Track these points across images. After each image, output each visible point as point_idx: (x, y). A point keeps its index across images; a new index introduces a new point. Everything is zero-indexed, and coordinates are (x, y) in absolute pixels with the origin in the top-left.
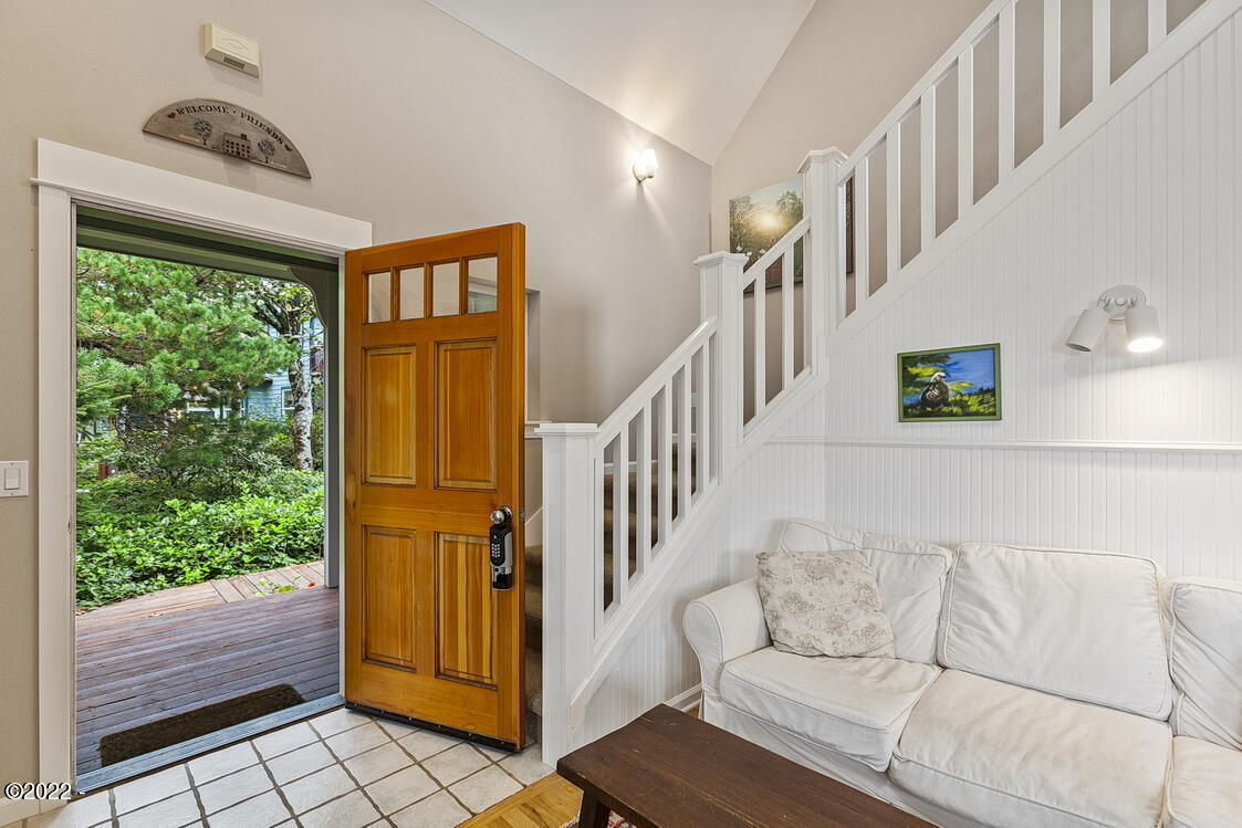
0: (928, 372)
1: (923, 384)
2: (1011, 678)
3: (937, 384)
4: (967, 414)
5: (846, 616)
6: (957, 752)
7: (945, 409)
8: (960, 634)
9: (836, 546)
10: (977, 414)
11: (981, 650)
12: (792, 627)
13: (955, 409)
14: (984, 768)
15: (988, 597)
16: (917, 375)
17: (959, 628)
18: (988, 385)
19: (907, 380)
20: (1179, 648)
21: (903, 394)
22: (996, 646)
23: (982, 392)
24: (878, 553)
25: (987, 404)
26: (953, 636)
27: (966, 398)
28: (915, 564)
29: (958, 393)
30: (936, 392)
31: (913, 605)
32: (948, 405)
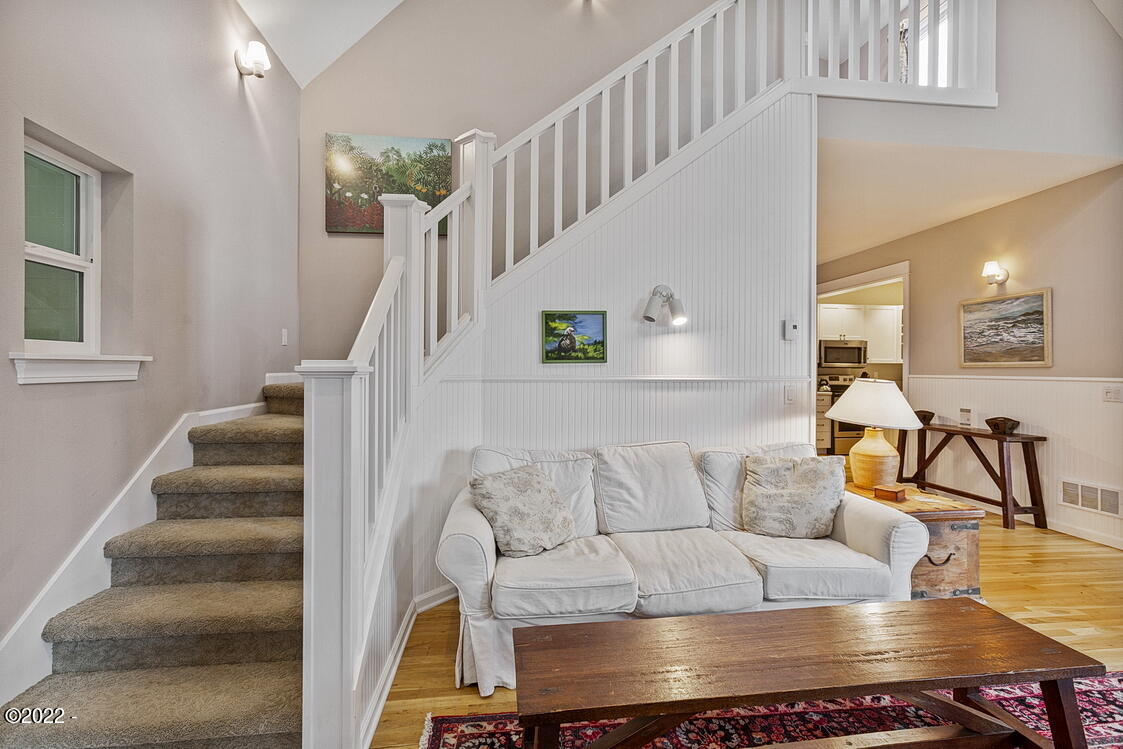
0: (562, 327)
1: (560, 335)
2: (646, 528)
3: (569, 336)
4: (588, 359)
5: (549, 516)
6: (671, 578)
7: (573, 354)
8: (613, 508)
9: (516, 464)
10: (593, 358)
11: (627, 515)
12: (522, 535)
13: (580, 355)
14: (688, 580)
15: (623, 480)
16: (555, 328)
17: (611, 505)
18: (600, 339)
19: (549, 332)
20: (708, 486)
21: (545, 342)
22: (635, 510)
23: (596, 343)
24: (546, 465)
25: (597, 352)
26: (608, 511)
27: (586, 347)
28: (574, 468)
29: (582, 343)
30: (568, 342)
31: (579, 499)
32: (576, 351)
